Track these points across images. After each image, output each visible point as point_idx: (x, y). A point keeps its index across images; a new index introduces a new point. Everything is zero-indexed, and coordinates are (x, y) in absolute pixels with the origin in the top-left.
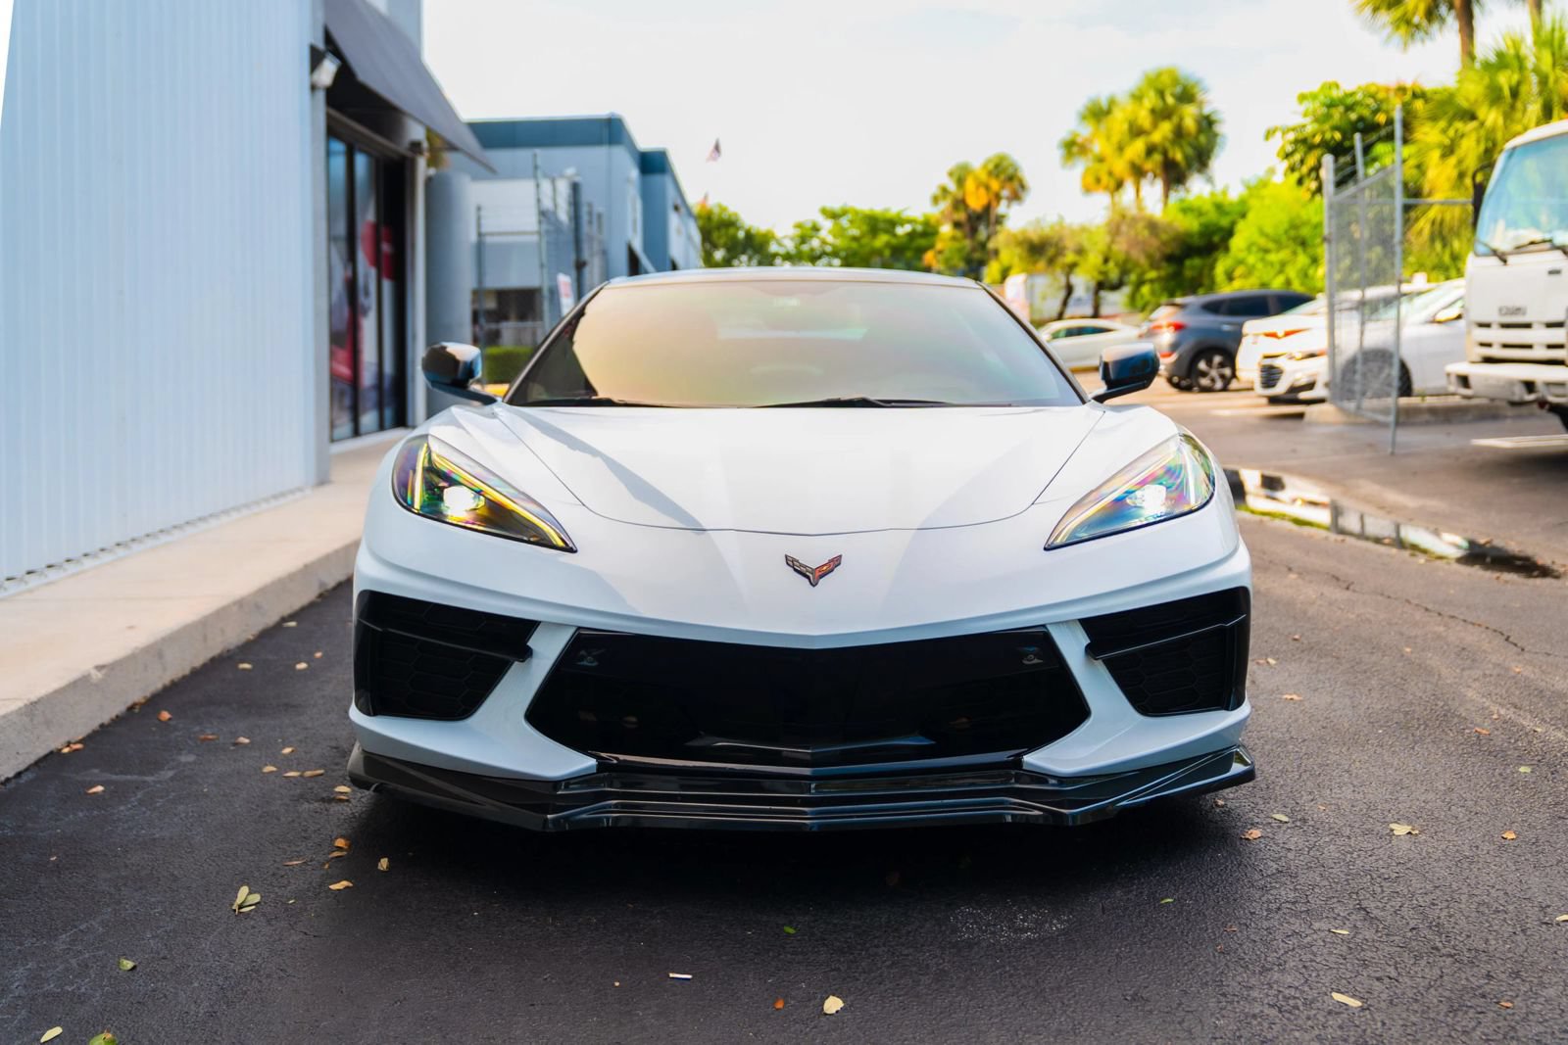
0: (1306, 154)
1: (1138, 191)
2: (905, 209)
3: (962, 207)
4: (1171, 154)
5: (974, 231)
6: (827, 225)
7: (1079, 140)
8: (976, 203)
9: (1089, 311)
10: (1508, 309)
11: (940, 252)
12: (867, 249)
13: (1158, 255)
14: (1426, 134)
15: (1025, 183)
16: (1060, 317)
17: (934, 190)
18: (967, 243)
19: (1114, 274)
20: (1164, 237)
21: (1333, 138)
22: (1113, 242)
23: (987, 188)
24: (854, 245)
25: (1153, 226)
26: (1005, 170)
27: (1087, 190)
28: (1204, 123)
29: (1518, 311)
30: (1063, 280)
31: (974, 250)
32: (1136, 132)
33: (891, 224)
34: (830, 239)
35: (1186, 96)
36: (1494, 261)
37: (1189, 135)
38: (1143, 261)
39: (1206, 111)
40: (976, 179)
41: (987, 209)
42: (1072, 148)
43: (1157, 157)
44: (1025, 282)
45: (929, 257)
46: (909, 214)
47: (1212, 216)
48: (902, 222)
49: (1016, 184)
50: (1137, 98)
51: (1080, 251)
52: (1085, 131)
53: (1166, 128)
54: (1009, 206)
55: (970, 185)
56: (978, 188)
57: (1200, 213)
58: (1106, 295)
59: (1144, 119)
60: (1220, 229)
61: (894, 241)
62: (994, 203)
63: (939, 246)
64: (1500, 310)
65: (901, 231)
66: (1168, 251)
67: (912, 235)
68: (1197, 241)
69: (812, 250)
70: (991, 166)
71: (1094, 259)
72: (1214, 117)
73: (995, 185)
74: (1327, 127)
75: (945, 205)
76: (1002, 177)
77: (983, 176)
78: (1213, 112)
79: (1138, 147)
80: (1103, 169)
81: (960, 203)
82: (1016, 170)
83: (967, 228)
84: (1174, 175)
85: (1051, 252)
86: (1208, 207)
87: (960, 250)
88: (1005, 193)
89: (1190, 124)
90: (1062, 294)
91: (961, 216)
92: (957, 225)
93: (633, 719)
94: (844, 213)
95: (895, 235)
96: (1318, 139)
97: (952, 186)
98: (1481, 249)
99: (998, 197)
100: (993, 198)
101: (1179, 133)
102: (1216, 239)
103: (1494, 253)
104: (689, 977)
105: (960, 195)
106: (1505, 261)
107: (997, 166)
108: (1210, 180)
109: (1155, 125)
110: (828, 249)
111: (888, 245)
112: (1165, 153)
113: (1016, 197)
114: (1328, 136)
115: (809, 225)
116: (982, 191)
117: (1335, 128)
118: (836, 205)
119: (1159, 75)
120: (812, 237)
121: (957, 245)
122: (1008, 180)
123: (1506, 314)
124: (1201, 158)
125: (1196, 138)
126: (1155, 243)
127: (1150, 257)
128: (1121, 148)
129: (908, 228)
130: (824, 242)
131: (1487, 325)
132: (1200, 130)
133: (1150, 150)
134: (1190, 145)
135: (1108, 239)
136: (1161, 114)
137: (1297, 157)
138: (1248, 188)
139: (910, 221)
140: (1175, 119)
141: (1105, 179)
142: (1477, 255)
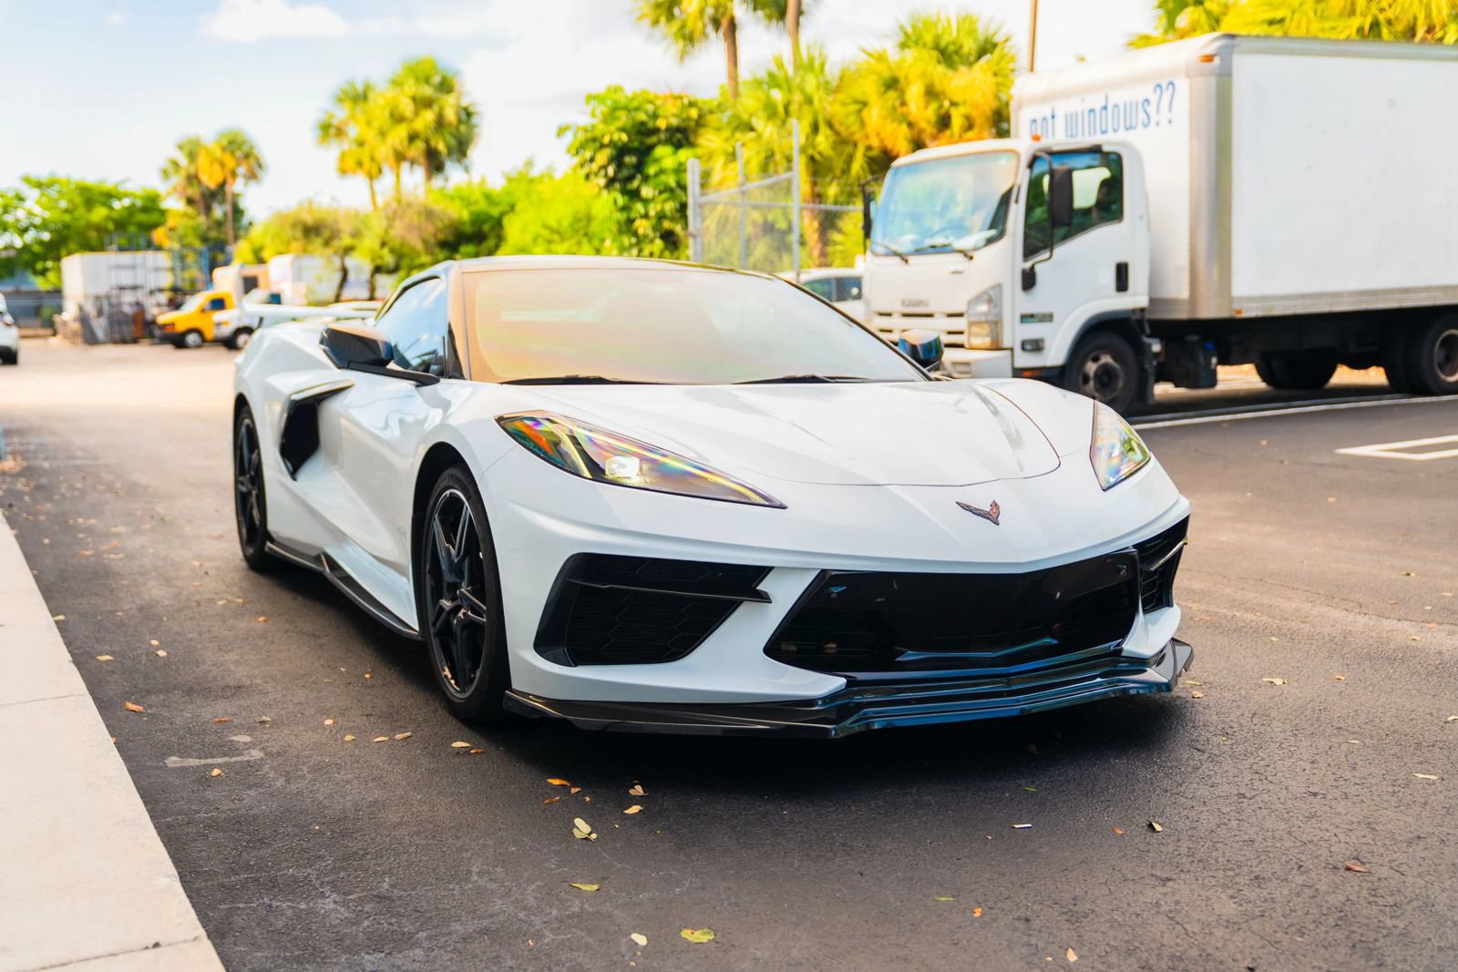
0: (595, 151)
1: (398, 176)
2: (123, 182)
3: (195, 182)
4: (433, 143)
5: (208, 210)
6: (32, 194)
7: (335, 122)
8: (210, 180)
9: (366, 294)
10: (910, 301)
11: (172, 229)
12: (82, 223)
13: (432, 241)
14: (710, 140)
15: (262, 161)
16: (337, 299)
17: (161, 162)
18: (202, 220)
19: (389, 260)
20: (440, 225)
21: (620, 139)
22: (390, 226)
23: (223, 165)
24: (67, 218)
25: (429, 214)
26: (240, 147)
27: (343, 172)
28: (464, 117)
29: (920, 303)
30: (337, 262)
31: (209, 229)
32: (397, 118)
33: (108, 197)
34: (37, 210)
35: (445, 87)
36: (897, 260)
37: (450, 124)
38: (419, 246)
39: (464, 103)
40: (209, 153)
41: (222, 185)
42: (329, 130)
43: (420, 146)
44: (292, 264)
45: (159, 235)
46: (129, 187)
47: (482, 206)
48: (119, 197)
49: (252, 161)
50: (397, 83)
51: (356, 234)
52: (341, 114)
53: (428, 116)
54: (246, 184)
55: (202, 161)
56: (212, 163)
57: (467, 202)
58: (382, 280)
59: (407, 107)
60: (489, 218)
61: (114, 215)
62: (229, 180)
63: (171, 222)
64: (903, 302)
65: (117, 205)
66: (441, 237)
67: (131, 210)
68: (468, 229)
69: (18, 221)
70: (225, 142)
71: (370, 242)
72: (471, 109)
73: (230, 163)
74: (613, 128)
75: (178, 180)
76: (238, 154)
77: (218, 153)
78: (471, 105)
79: (401, 132)
80: (364, 154)
81: (192, 179)
82: (252, 148)
83: (202, 206)
84: (434, 163)
85: (326, 233)
86: (477, 195)
87: (195, 229)
88: (242, 170)
89: (450, 115)
90: (337, 277)
91: (194, 192)
92: (190, 201)
93: (834, 645)
94: (51, 184)
95: (111, 208)
96: (606, 140)
97: (183, 161)
98: (880, 250)
99: (234, 174)
100: (228, 175)
101: (440, 123)
102: (486, 227)
103: (896, 254)
104: (1030, 825)
105: (192, 170)
106: (907, 261)
107: (231, 143)
108: (467, 170)
109: (417, 113)
110: (37, 221)
111: (108, 218)
112: (427, 142)
113: (252, 176)
114: (616, 137)
115: (11, 194)
116: (217, 168)
117: (623, 130)
118: (42, 173)
119: (418, 64)
120: (16, 208)
121: (191, 223)
122: (243, 156)
123: (908, 306)
124: (461, 148)
125: (457, 129)
126: (431, 229)
127: (425, 242)
128: (383, 134)
129: (126, 202)
130: (30, 214)
131: (889, 315)
132: (460, 121)
133: (413, 138)
134: (452, 135)
135: (384, 223)
136: (423, 103)
137: (588, 154)
138: (510, 180)
139: (126, 195)
140: (436, 108)
141: (367, 163)
142: (875, 254)
